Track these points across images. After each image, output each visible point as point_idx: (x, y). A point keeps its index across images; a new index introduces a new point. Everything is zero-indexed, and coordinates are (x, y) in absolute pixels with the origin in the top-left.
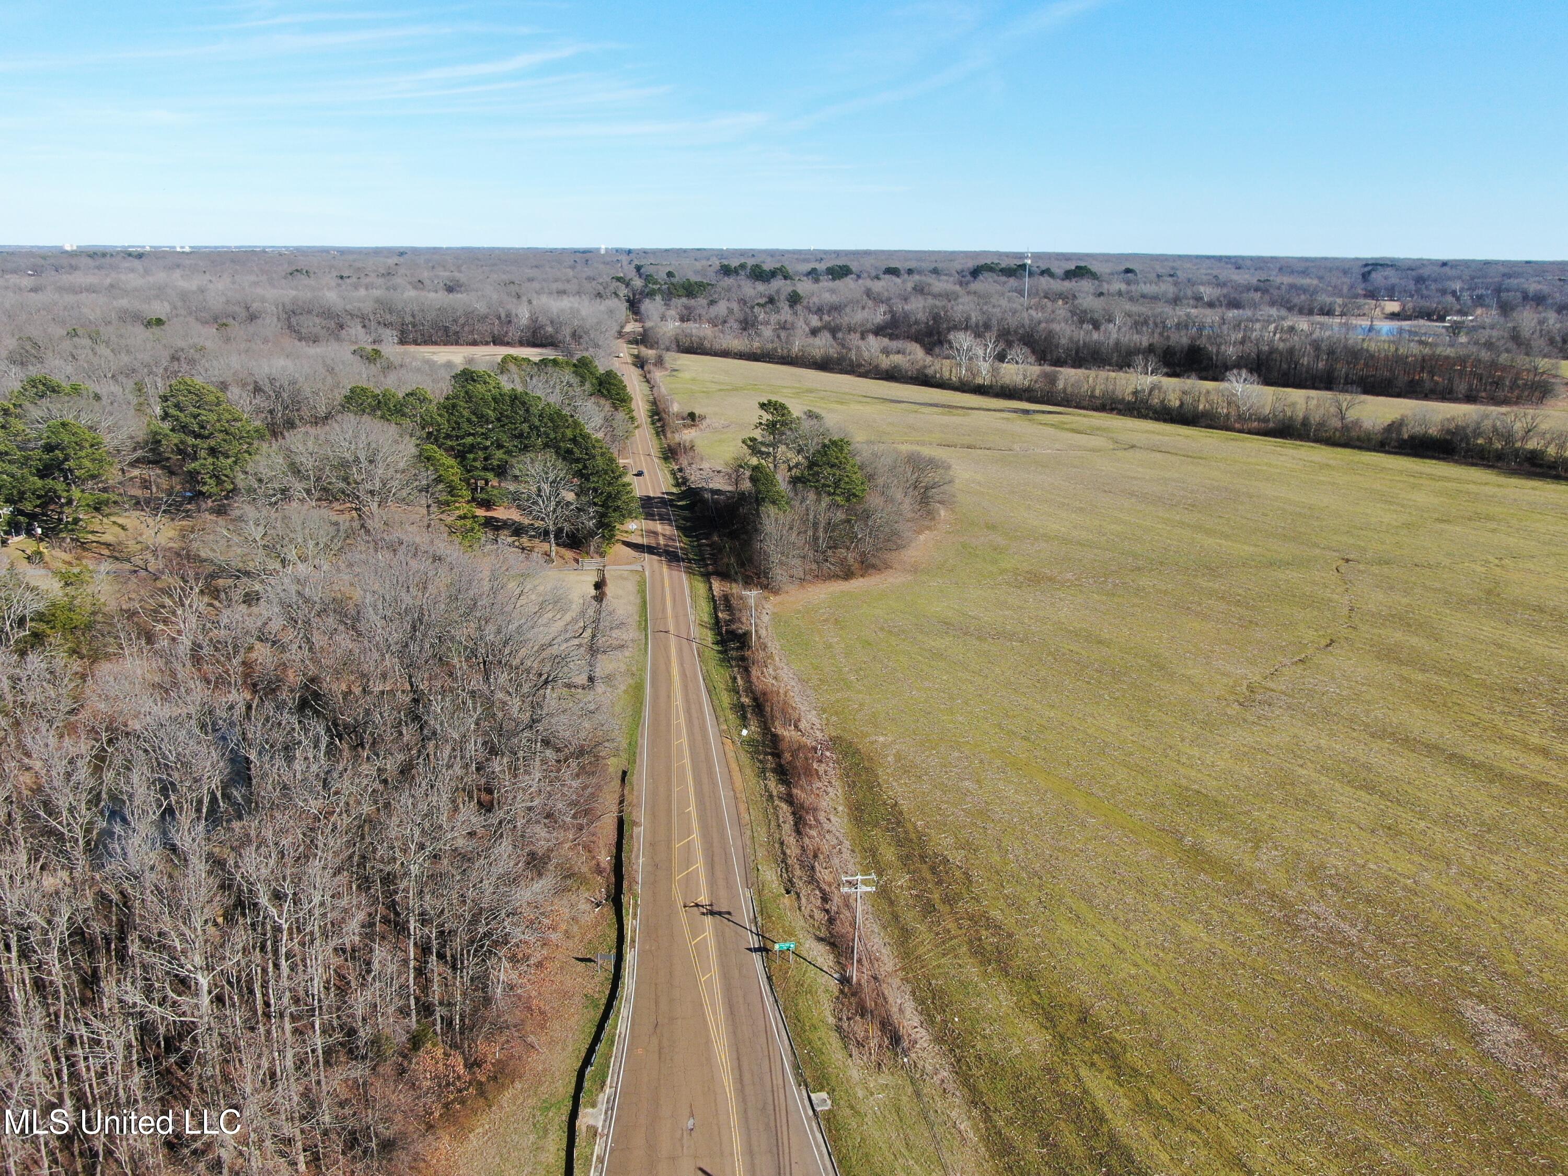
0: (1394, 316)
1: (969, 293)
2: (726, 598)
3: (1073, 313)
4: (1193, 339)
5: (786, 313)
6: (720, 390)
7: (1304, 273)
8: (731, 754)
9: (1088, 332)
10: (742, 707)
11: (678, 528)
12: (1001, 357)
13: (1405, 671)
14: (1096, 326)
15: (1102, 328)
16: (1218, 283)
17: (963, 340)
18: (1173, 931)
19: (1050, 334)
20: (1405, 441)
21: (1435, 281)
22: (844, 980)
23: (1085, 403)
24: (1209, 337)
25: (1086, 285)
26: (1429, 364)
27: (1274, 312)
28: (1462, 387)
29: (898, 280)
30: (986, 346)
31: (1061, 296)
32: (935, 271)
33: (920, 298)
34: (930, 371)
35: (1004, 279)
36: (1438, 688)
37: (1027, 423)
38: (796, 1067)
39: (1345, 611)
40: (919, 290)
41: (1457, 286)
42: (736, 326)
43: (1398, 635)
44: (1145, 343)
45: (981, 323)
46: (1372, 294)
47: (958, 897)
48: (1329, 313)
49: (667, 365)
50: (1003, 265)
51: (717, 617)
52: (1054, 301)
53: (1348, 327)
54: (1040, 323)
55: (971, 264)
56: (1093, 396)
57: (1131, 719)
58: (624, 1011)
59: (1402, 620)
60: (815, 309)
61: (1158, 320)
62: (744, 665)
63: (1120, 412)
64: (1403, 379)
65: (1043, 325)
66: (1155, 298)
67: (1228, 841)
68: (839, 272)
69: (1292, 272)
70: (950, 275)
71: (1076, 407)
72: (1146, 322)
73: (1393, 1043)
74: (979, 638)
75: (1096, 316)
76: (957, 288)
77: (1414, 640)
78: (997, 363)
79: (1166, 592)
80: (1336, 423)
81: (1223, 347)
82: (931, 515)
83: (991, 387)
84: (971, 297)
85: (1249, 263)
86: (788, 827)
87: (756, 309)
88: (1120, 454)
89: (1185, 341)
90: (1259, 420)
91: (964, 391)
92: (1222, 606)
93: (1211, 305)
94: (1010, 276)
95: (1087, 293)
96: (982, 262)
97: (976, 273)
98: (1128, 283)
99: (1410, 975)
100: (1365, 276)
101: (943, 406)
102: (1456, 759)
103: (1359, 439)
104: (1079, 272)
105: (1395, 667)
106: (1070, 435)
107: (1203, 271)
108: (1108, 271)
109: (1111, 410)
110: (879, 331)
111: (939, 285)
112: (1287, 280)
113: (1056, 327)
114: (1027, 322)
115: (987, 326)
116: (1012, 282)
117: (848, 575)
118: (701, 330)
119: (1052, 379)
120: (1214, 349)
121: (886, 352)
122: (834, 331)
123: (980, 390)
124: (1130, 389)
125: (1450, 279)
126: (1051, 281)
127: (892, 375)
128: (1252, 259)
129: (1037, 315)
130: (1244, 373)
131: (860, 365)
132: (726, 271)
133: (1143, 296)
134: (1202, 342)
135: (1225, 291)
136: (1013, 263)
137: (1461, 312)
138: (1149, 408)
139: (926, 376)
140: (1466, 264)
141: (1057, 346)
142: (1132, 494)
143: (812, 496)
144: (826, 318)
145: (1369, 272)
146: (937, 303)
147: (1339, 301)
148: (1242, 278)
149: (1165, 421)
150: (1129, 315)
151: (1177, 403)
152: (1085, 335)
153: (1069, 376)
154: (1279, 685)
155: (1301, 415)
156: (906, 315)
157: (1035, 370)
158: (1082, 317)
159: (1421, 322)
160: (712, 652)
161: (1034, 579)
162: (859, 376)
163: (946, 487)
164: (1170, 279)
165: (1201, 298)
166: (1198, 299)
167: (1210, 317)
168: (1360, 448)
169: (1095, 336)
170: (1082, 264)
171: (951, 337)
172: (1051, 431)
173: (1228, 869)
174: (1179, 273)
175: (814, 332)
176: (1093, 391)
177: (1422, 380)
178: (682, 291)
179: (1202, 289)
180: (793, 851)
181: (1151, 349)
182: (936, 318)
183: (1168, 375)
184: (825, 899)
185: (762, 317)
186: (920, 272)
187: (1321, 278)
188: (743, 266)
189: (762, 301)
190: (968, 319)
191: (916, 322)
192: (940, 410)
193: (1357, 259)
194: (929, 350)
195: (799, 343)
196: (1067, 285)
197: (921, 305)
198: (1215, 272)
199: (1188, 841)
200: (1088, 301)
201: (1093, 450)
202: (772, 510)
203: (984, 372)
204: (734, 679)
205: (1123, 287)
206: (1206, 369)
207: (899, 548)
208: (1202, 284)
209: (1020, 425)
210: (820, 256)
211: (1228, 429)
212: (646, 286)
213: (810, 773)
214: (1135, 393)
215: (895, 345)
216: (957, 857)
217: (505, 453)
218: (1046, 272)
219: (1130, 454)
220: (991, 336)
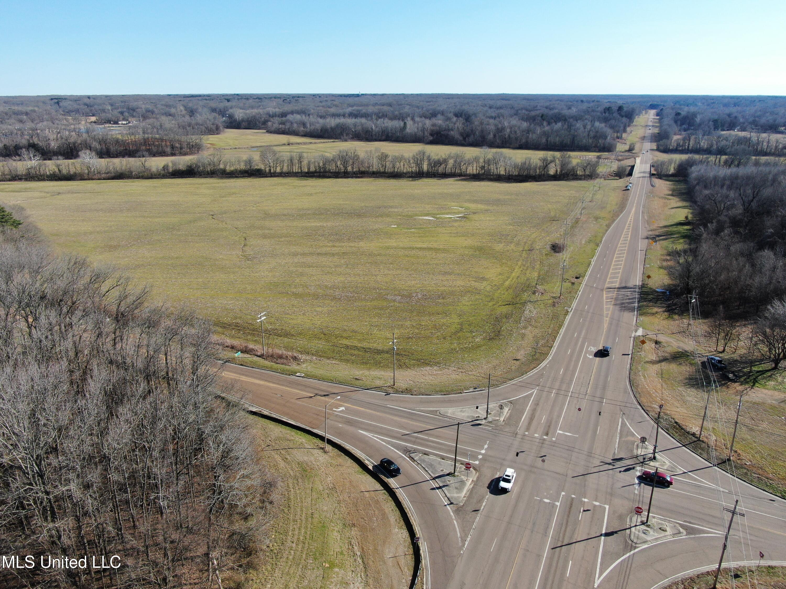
0: (94, 123)
22: (260, 356)
38: (284, 374)
43: (260, 231)
59: (256, 227)
77: (266, 232)
105: (272, 239)
137: (124, 120)
173: (308, 295)
199: (290, 293)
201: (42, 198)
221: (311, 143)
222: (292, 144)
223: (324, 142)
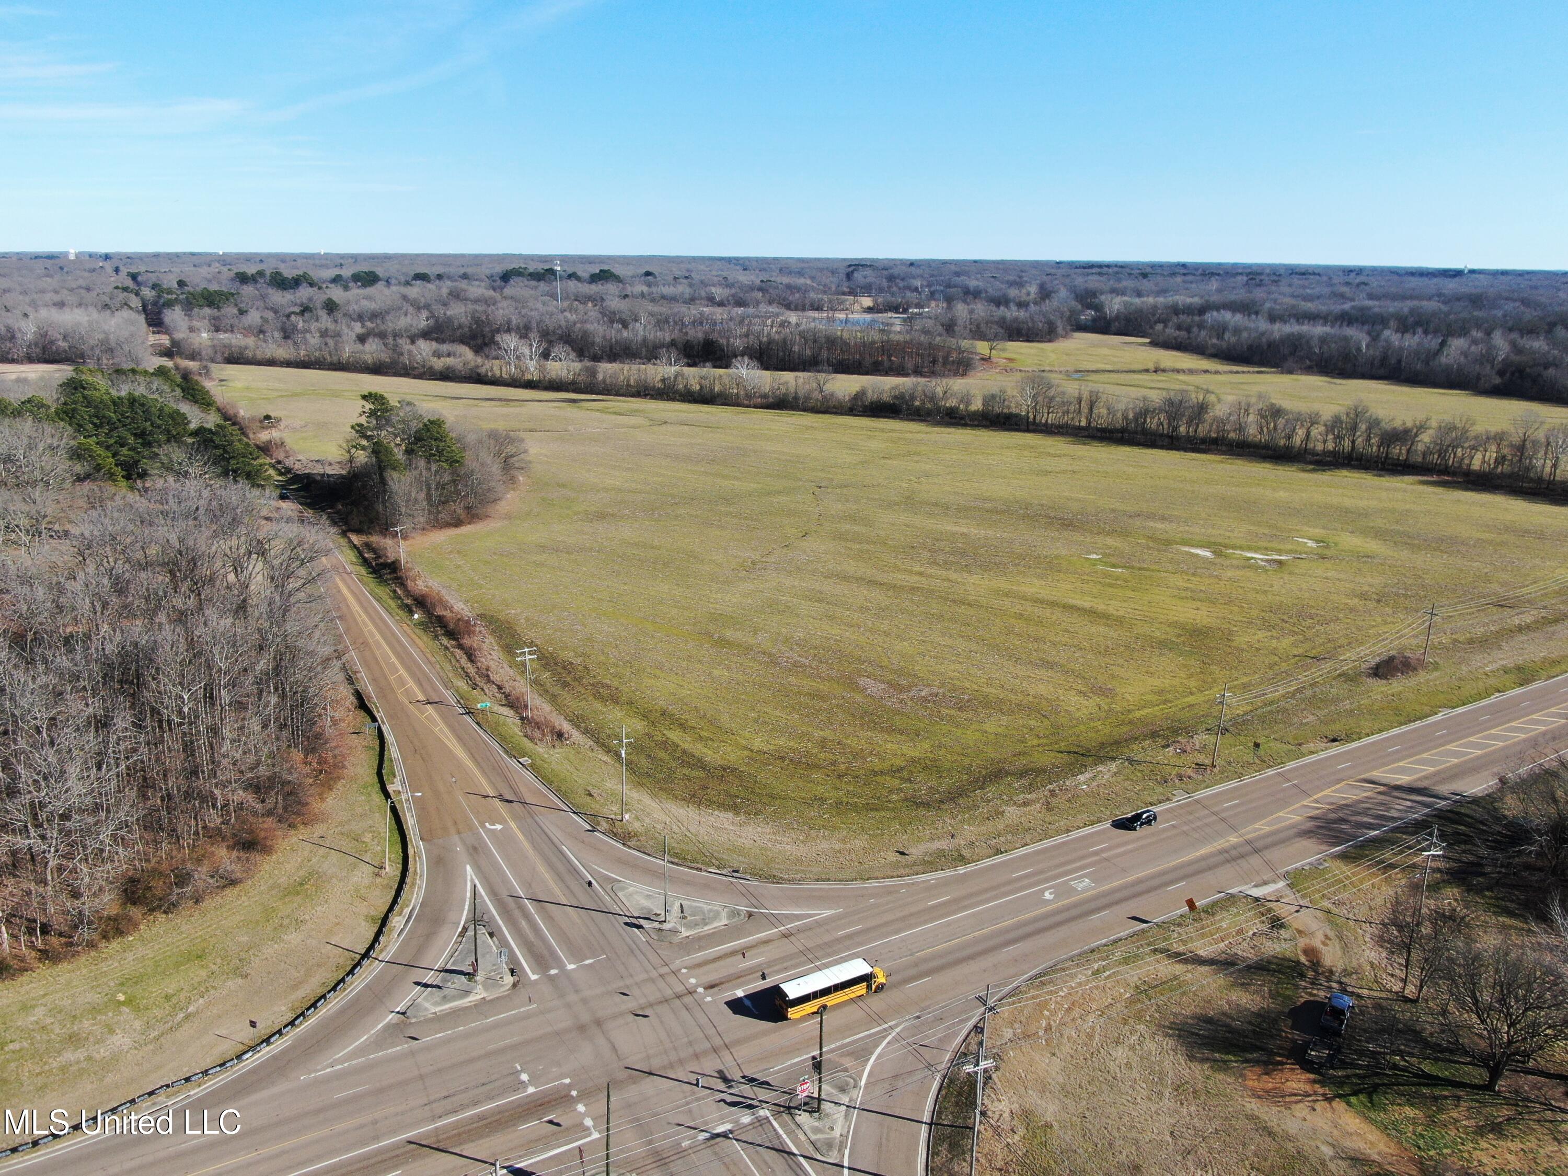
0: (870, 310)
1: (505, 298)
2: (368, 545)
3: (603, 314)
4: (706, 333)
5: (325, 321)
6: (282, 396)
7: (800, 273)
8: (409, 631)
9: (619, 331)
10: (407, 605)
11: (301, 504)
12: (546, 355)
13: (849, 544)
14: (625, 325)
15: (630, 326)
16: (726, 283)
17: (510, 341)
18: (710, 674)
19: (586, 334)
20: (866, 406)
21: (903, 280)
22: (522, 719)
23: (621, 391)
24: (720, 332)
25: (611, 288)
26: (887, 348)
27: (773, 309)
28: (910, 365)
29: (430, 286)
30: (531, 345)
31: (590, 298)
32: (465, 276)
33: (459, 303)
34: (482, 370)
35: (534, 283)
36: (868, 551)
37: (576, 410)
38: (506, 752)
39: (816, 516)
40: (456, 295)
41: (918, 283)
42: (277, 335)
43: (848, 527)
44: (668, 339)
45: (521, 326)
46: (852, 293)
47: (581, 678)
48: (819, 309)
49: (214, 376)
50: (531, 270)
51: (363, 558)
52: (585, 303)
53: (831, 320)
54: (575, 324)
55: (499, 269)
56: (628, 385)
57: (678, 585)
58: (393, 751)
59: (853, 518)
60: (355, 317)
61: (677, 319)
62: (400, 581)
63: (653, 397)
64: (868, 361)
65: (578, 325)
66: (673, 299)
67: (739, 633)
68: (368, 279)
69: (790, 273)
70: (481, 280)
71: (616, 395)
72: (667, 321)
73: (823, 698)
74: (567, 553)
75: (624, 317)
76: (491, 293)
77: (856, 528)
78: (542, 362)
79: (696, 516)
80: (816, 395)
81: (732, 340)
82: (513, 479)
83: (540, 381)
84: (509, 302)
85: (754, 264)
86: (464, 660)
87: (293, 318)
88: (655, 428)
89: (700, 335)
90: (762, 396)
91: (516, 387)
92: (735, 521)
93: (721, 304)
94: (539, 280)
95: (614, 295)
96: (510, 267)
97: (506, 277)
98: (649, 286)
99: (834, 673)
100: (849, 276)
101: (500, 400)
102: (871, 583)
103: (834, 407)
104: (603, 276)
105: (843, 543)
106: (614, 417)
107: (714, 273)
108: (630, 274)
109: (645, 396)
110: (426, 335)
111: (476, 290)
112: (786, 280)
113: (590, 327)
114: (563, 323)
115: (527, 328)
116: (543, 286)
117: (458, 523)
118: (236, 340)
119: (593, 373)
120: (723, 341)
121: (438, 355)
122: (382, 335)
123: (530, 385)
124: (659, 378)
125: (914, 278)
126: (580, 285)
127: (446, 376)
128: (757, 260)
129: (572, 317)
130: (746, 359)
131: (414, 368)
132: (243, 278)
133: (663, 297)
134: (714, 336)
135: (733, 291)
136: (541, 267)
137: (918, 306)
138: (676, 392)
139: (479, 374)
140: (929, 263)
141: (593, 344)
142: (667, 456)
143: (422, 463)
144: (369, 324)
145: (852, 272)
146: (478, 308)
147: (825, 298)
148: (745, 278)
149: (689, 402)
150: (651, 314)
151: (698, 387)
152: (615, 333)
153: (607, 370)
154: (772, 559)
155: (792, 390)
156: (449, 320)
157: (577, 366)
158: (612, 318)
159: (890, 314)
160: (369, 579)
161: (601, 516)
162: (415, 377)
163: (522, 456)
164: (685, 281)
165: (714, 298)
166: (711, 300)
167: (719, 314)
168: (835, 413)
169: (625, 334)
170: (606, 268)
171: (498, 338)
172: (598, 414)
173: (739, 645)
174: (693, 275)
175: (362, 339)
176: (628, 381)
177: (882, 361)
178: (202, 302)
179: (713, 290)
180: (471, 670)
181: (673, 343)
182: (478, 321)
183: (689, 365)
184: (500, 688)
185: (300, 325)
186: (450, 278)
187: (813, 278)
188: (261, 273)
189: (297, 309)
190: (509, 322)
191: (460, 326)
192: (498, 403)
193: (845, 260)
194: (477, 350)
195: (348, 350)
196: (594, 288)
197: (463, 310)
198: (724, 274)
199: (716, 636)
200: (614, 303)
201: (634, 427)
202: (395, 475)
203: (533, 369)
204: (395, 591)
205: (645, 289)
206: (720, 358)
207: (495, 501)
208: (714, 285)
209: (571, 412)
210: (340, 260)
211: (739, 405)
212: (159, 297)
213: (470, 633)
214: (663, 380)
215: (445, 348)
216: (578, 661)
217: (129, 450)
218: (572, 276)
219: (664, 427)
220: (534, 335)
221: (1206, 371)
222: (1164, 371)
223: (1237, 372)
